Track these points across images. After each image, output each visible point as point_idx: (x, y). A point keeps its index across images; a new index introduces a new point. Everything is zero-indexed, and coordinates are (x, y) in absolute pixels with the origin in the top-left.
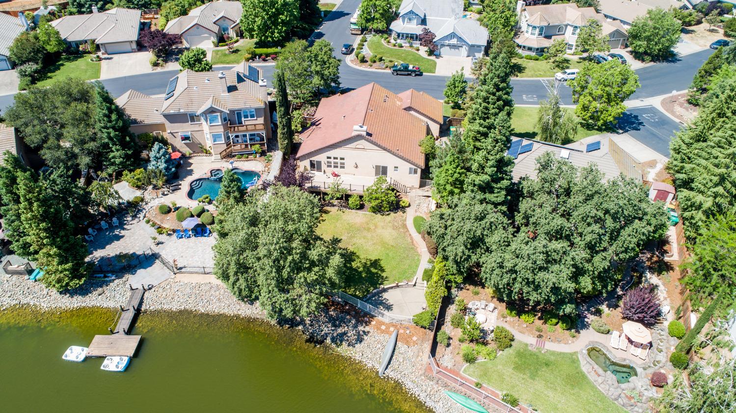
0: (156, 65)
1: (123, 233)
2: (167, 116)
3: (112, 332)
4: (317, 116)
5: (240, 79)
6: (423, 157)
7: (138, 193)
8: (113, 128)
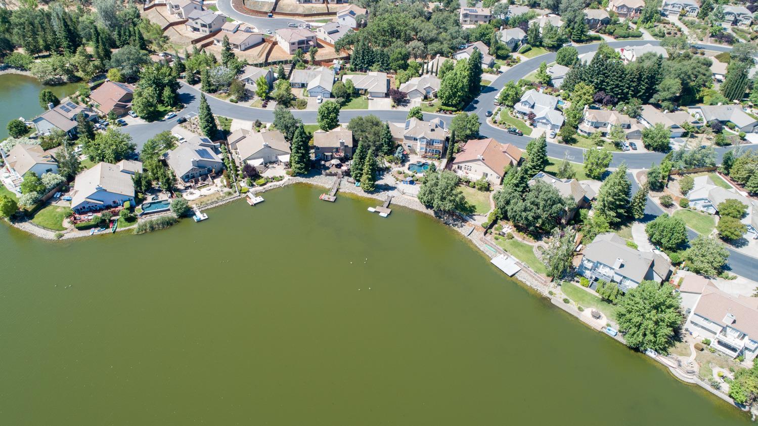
0: (394, 106)
1: (383, 177)
2: (405, 137)
3: (382, 206)
4: (465, 148)
5: (437, 127)
6: (504, 173)
7: (389, 164)
8: (387, 138)
